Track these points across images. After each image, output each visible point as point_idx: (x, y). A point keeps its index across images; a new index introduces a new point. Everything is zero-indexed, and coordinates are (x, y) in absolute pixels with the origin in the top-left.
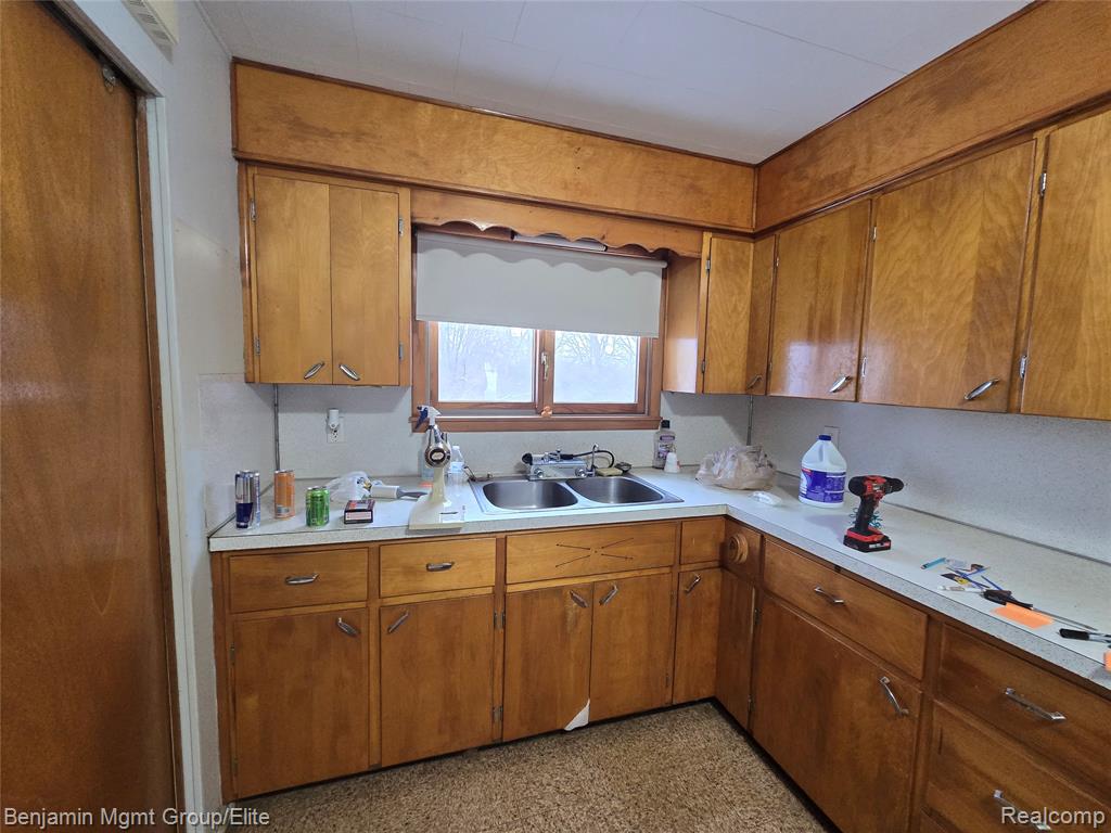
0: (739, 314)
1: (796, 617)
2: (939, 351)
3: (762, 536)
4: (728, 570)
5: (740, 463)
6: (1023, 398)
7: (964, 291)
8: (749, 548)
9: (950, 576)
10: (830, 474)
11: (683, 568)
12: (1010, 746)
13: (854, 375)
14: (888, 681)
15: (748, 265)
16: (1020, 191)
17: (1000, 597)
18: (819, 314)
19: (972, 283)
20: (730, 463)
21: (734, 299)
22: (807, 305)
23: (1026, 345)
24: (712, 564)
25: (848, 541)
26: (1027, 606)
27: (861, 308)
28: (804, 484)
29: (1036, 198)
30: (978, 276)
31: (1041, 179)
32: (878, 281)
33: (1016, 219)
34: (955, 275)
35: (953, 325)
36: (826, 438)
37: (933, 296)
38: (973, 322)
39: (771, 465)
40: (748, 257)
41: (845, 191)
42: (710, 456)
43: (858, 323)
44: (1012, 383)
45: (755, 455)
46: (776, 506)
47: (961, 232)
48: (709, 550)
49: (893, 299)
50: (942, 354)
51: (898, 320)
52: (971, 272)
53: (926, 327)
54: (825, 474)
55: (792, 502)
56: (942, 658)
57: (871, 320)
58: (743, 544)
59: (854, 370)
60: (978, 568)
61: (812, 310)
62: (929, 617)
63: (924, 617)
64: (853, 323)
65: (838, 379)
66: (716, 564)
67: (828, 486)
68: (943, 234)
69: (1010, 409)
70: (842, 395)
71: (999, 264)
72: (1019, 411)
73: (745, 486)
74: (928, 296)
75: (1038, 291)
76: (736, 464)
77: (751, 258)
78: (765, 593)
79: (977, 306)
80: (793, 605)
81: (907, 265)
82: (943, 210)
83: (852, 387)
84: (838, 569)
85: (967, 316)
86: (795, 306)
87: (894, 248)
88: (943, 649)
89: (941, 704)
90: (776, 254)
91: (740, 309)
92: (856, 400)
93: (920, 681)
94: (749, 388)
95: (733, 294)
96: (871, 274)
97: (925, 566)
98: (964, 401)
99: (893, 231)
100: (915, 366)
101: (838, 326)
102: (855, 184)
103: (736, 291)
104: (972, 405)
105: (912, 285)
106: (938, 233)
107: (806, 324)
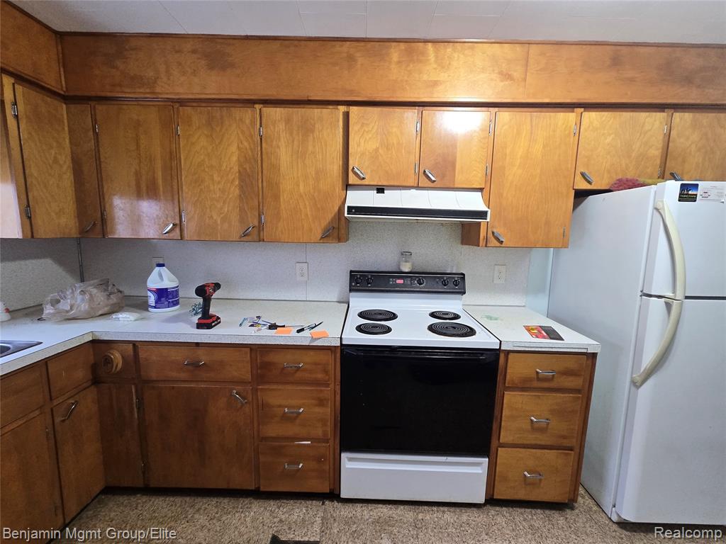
0: (61, 166)
1: (173, 388)
2: (226, 210)
3: (134, 345)
4: (103, 383)
5: (91, 295)
6: (265, 234)
7: (234, 179)
8: (123, 357)
9: (252, 326)
10: (170, 288)
11: (55, 403)
12: (289, 387)
13: (178, 222)
14: (235, 391)
15: (63, 122)
16: (253, 133)
17: (273, 327)
18: (144, 178)
19: (237, 174)
20: (79, 298)
21: (53, 152)
22: (133, 170)
23: (263, 209)
24: (85, 385)
25: (199, 326)
26: (284, 326)
27: (176, 177)
28: (152, 299)
29: (259, 138)
30: (239, 172)
31: (260, 129)
32: (185, 163)
33: (252, 146)
34: (228, 169)
35: (231, 196)
36: (162, 265)
37: (219, 179)
38: (240, 196)
39: (121, 292)
40: (62, 115)
41: (153, 93)
42: (55, 295)
43: (175, 187)
44: (260, 227)
45: (104, 287)
46: (136, 320)
47: (229, 145)
48: (81, 374)
49: (197, 176)
50: (228, 211)
51: (201, 190)
52: (236, 169)
53: (218, 195)
54: (167, 289)
55: (145, 314)
56: (259, 365)
57: (184, 188)
58: (117, 357)
59: (178, 218)
60: (259, 317)
61: (138, 175)
62: (251, 349)
63: (248, 350)
64: (172, 187)
65: (168, 225)
66: (90, 383)
67: (170, 297)
68: (219, 143)
69: (261, 240)
70: (171, 235)
71: (247, 166)
72: (263, 240)
73: (100, 312)
74: (216, 178)
75: (265, 184)
76: (87, 297)
77: (65, 116)
78: (144, 384)
79: (241, 187)
80: (169, 381)
81: (202, 157)
82: (218, 129)
83: (178, 230)
84: (197, 344)
85: (237, 192)
86: (120, 168)
87: (193, 144)
88: (258, 361)
89: (260, 387)
90: (95, 121)
91: (61, 162)
92: (182, 238)
93: (250, 383)
94: (84, 232)
95: (51, 147)
96: (180, 157)
97: (241, 325)
98: (241, 237)
99: (191, 133)
100: (215, 218)
101: (161, 189)
102: (160, 91)
103: (55, 144)
104: (245, 239)
105: (207, 170)
106: (217, 143)
107: (133, 183)
